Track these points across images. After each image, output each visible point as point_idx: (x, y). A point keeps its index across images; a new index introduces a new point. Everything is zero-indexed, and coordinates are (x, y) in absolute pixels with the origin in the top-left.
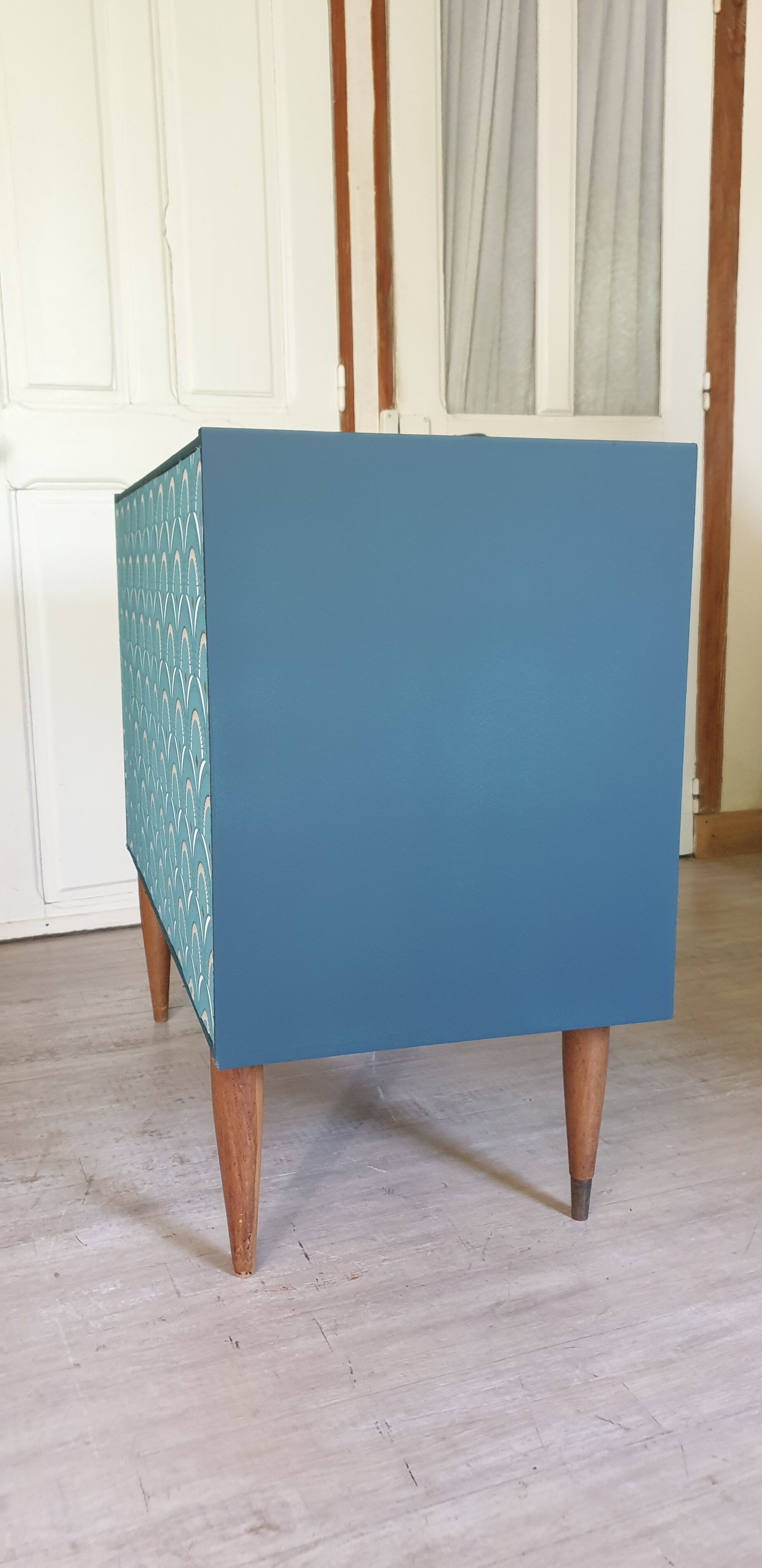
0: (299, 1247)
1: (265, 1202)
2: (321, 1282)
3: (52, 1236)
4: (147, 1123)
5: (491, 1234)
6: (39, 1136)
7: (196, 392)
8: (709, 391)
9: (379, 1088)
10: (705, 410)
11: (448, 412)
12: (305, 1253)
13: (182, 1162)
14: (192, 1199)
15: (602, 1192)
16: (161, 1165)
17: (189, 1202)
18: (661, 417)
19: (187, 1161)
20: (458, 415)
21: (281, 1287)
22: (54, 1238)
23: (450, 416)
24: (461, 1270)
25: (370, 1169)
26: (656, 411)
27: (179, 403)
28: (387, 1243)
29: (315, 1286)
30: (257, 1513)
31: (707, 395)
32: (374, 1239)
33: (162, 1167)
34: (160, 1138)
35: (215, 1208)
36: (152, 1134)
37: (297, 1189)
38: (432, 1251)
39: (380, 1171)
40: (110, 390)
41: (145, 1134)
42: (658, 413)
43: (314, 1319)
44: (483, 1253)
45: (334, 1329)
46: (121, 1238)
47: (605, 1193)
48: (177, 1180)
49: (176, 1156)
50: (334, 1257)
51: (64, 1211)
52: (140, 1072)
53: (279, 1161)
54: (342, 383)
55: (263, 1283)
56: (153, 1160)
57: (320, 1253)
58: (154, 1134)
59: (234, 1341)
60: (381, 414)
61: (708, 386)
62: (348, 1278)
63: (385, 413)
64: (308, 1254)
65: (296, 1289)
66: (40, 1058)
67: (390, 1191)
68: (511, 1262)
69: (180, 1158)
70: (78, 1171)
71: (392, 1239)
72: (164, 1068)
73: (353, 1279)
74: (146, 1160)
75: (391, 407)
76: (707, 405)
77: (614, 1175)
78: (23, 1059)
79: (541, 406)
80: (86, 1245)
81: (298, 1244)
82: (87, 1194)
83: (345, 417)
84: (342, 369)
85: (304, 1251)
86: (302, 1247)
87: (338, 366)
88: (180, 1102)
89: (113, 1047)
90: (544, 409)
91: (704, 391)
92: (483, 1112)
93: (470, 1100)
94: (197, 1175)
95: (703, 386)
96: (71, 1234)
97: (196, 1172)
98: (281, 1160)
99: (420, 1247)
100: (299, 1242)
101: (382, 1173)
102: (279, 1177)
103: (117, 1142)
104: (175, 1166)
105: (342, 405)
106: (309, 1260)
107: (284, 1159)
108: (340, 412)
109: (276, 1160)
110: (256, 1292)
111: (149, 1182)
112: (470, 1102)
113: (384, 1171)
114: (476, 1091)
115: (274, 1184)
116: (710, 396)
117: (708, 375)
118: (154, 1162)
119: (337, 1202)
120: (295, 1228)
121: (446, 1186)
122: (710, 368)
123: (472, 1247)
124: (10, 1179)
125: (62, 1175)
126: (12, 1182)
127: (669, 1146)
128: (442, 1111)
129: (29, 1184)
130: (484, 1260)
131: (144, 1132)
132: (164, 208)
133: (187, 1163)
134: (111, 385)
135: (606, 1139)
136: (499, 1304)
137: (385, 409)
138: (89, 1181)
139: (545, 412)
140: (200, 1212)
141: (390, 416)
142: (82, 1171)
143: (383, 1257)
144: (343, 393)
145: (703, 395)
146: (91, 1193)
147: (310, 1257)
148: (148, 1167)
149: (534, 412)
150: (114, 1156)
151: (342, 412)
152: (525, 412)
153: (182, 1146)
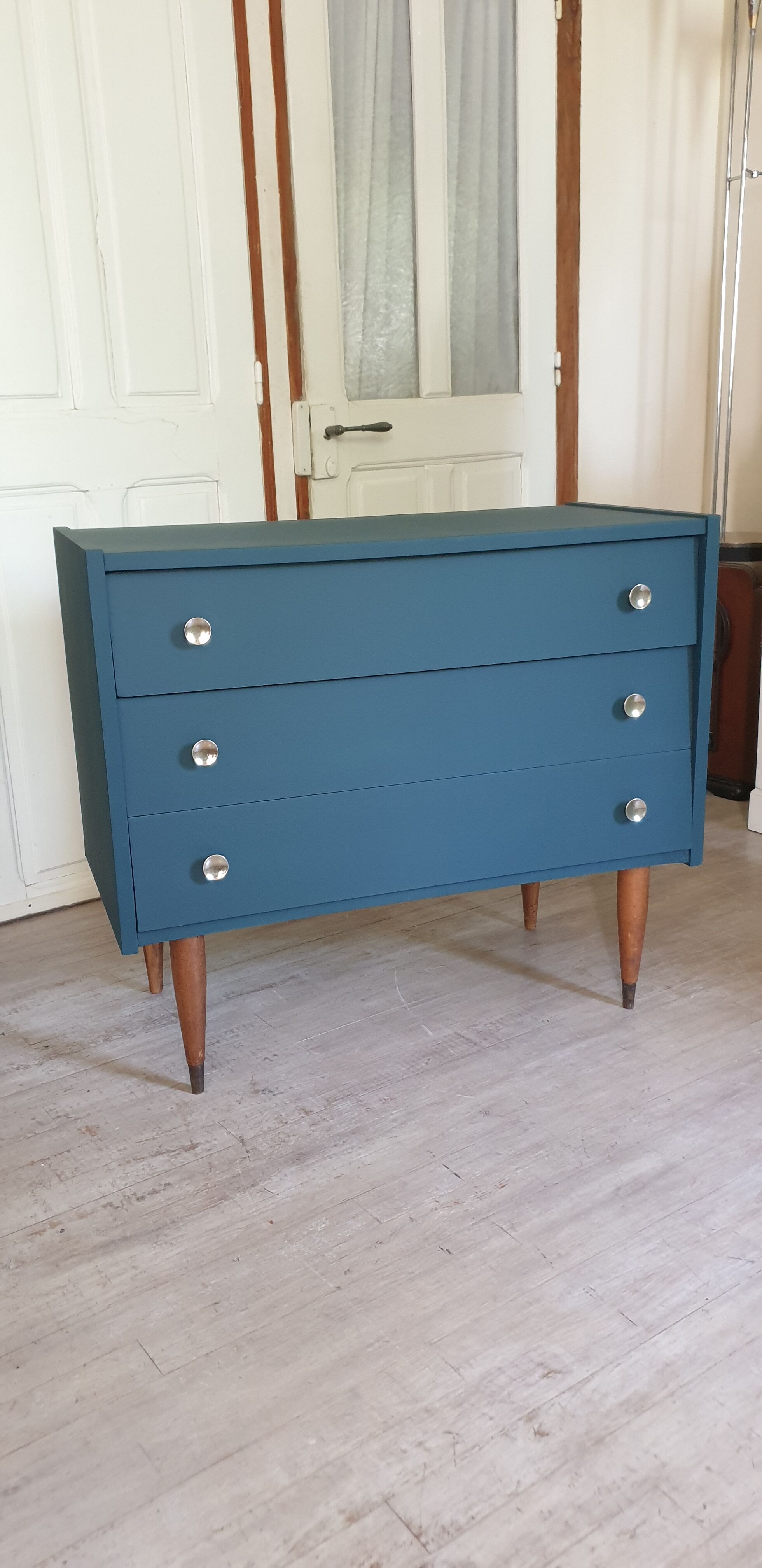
0: (446, 1169)
1: (396, 1136)
2: (480, 1194)
3: (245, 1192)
4: (254, 1084)
5: (583, 1136)
6: (169, 1109)
7: (132, 395)
8: (559, 368)
9: (423, 1026)
10: (557, 386)
11: (349, 399)
12: (453, 1173)
13: (307, 1113)
14: (336, 1143)
15: (644, 1090)
16: (292, 1118)
18: (521, 393)
19: (311, 1112)
20: (357, 402)
21: (453, 1202)
22: (247, 1193)
23: (350, 402)
24: (577, 1168)
25: (460, 1097)
27: (118, 406)
28: (511, 1155)
29: (478, 1197)
30: (540, 1364)
31: (559, 373)
32: (499, 1154)
33: (293, 1120)
34: (274, 1095)
35: (360, 1148)
36: (264, 1093)
38: (547, 1156)
39: (468, 1097)
40: (56, 397)
42: (518, 390)
43: (493, 1223)
44: (585, 1151)
45: (513, 1227)
46: (302, 1184)
47: (646, 1090)
48: (313, 1128)
49: (297, 1108)
50: (477, 1173)
53: (384, 1101)
54: (260, 379)
55: (438, 1201)
56: (281, 1115)
57: (464, 1171)
58: (266, 1093)
59: (445, 1250)
60: (293, 404)
61: (559, 365)
62: (499, 1187)
63: (297, 404)
64: (457, 1173)
65: (464, 1202)
66: (115, 1037)
67: (487, 1113)
68: (609, 1155)
69: (301, 1109)
70: (226, 1134)
71: (512, 1151)
72: (232, 1031)
73: (502, 1187)
74: (276, 1116)
75: (301, 397)
76: (559, 381)
77: (644, 1075)
78: (101, 1040)
79: (425, 389)
80: (278, 1194)
81: (444, 1167)
82: (248, 1152)
83: (263, 410)
84: (259, 364)
85: (451, 1171)
86: (448, 1168)
87: (255, 363)
88: (267, 1060)
90: (428, 392)
91: (556, 368)
93: (501, 1027)
94: (326, 1122)
95: (555, 365)
96: (258, 1187)
97: (324, 1119)
98: (385, 1099)
99: (536, 1154)
100: (443, 1165)
101: (471, 1099)
102: (392, 1114)
104: (303, 1117)
105: (261, 400)
106: (459, 1177)
107: (387, 1098)
108: (258, 405)
109: (380, 1100)
110: (436, 1209)
111: (292, 1134)
112: (502, 1029)
113: (472, 1097)
114: (501, 1019)
115: (394, 1120)
116: (561, 373)
117: (559, 354)
118: (283, 1116)
119: (451, 1128)
120: (433, 1154)
121: (526, 1103)
122: (559, 348)
123: (575, 1148)
124: (173, 1149)
125: (215, 1139)
126: (177, 1152)
127: (672, 1046)
128: (485, 1039)
129: (192, 1151)
130: (589, 1157)
131: (257, 1092)
132: (95, 215)
134: (58, 393)
135: (622, 1046)
137: (295, 400)
138: (242, 1140)
139: (430, 394)
140: (350, 1153)
141: (302, 407)
142: (229, 1133)
143: (514, 1167)
144: (260, 388)
145: (555, 372)
146: (251, 1151)
147: (459, 1175)
148: (282, 1122)
149: (418, 396)
150: (246, 1116)
151: (260, 406)
152: (411, 396)
153: (297, 1099)
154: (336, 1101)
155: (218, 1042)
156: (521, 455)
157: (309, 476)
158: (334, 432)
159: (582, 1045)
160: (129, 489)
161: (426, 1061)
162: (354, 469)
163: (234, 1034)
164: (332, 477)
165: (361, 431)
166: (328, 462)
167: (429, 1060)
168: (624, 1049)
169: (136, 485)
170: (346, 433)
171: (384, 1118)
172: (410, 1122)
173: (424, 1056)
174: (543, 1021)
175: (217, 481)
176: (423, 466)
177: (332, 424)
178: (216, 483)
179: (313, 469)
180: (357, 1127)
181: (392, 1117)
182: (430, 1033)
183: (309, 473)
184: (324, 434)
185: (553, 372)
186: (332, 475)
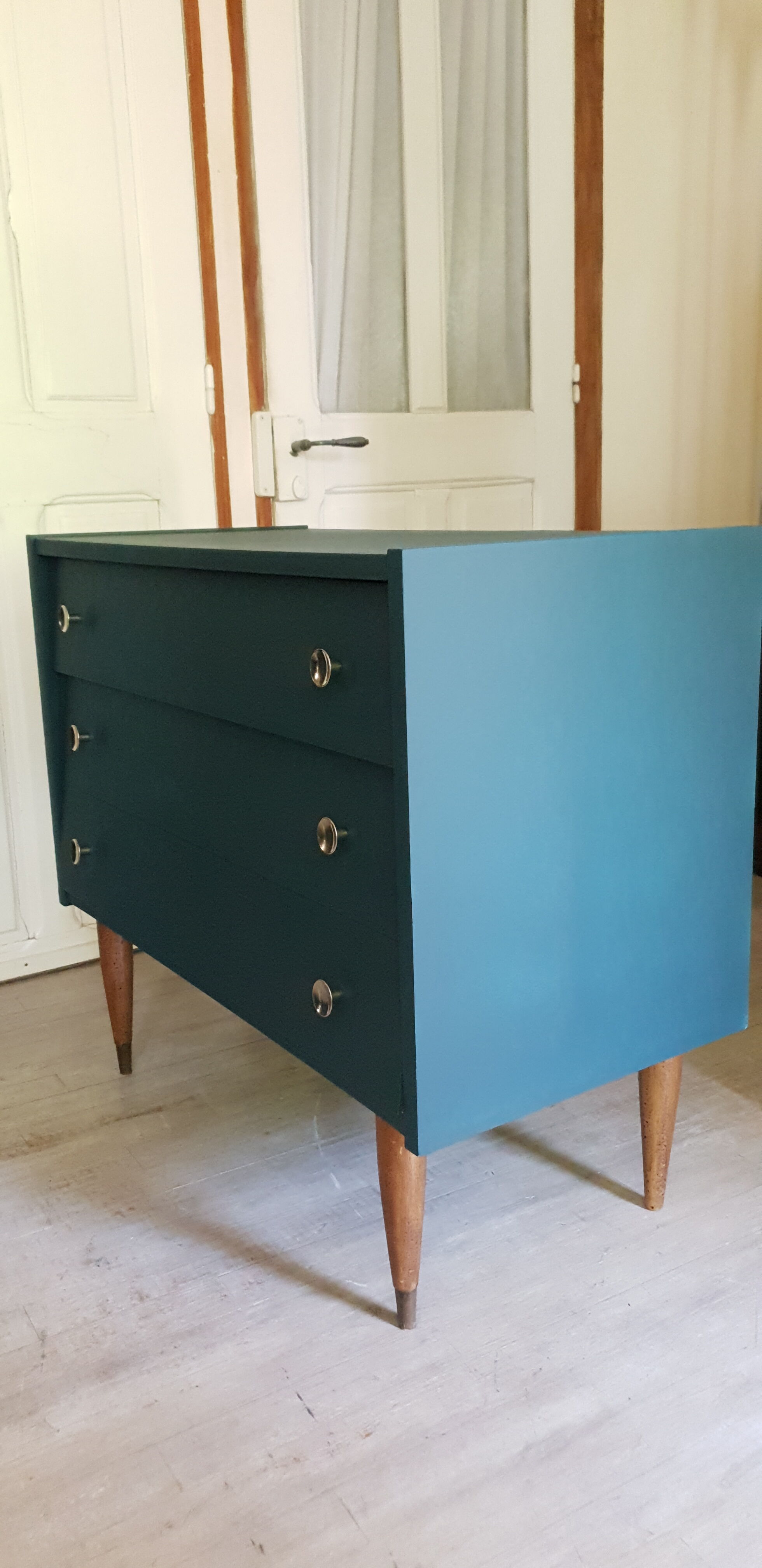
0: (298, 1400)
1: (246, 1343)
2: (333, 1446)
4: (89, 1250)
5: (497, 1355)
7: (52, 398)
8: (579, 383)
9: (332, 1174)
10: (575, 403)
11: (322, 411)
12: (306, 1408)
13: (141, 1299)
14: (164, 1348)
15: (595, 1284)
16: (120, 1306)
17: (162, 1353)
18: (532, 410)
20: (331, 415)
21: (292, 1459)
23: (324, 416)
24: (477, 1408)
26: (528, 406)
27: (34, 411)
28: (391, 1382)
29: (329, 1452)
31: (577, 388)
34: (109, 1269)
35: (194, 1358)
36: (98, 1264)
37: (277, 1321)
38: (441, 1386)
41: (91, 1265)
42: (530, 407)
43: (338, 1499)
44: (495, 1381)
45: (364, 1511)
46: (97, 1414)
47: (597, 1285)
48: (141, 1323)
49: (132, 1290)
50: (339, 1409)
51: (22, 1385)
52: (65, 1180)
53: (248, 1285)
54: (211, 384)
55: (271, 1456)
56: (108, 1300)
57: (323, 1405)
58: (101, 1264)
59: (257, 1544)
60: (253, 415)
61: (577, 378)
62: (362, 1436)
63: (258, 415)
64: (311, 1409)
65: (307, 1459)
68: (526, 1389)
69: (137, 1292)
70: (25, 1326)
72: (90, 1171)
73: (367, 1435)
74: (100, 1301)
75: (262, 407)
76: (577, 398)
77: (601, 1261)
79: (416, 402)
80: (58, 1431)
81: (297, 1397)
82: (43, 1356)
83: (215, 420)
84: (210, 369)
85: (305, 1404)
86: (302, 1400)
87: (206, 366)
88: (119, 1215)
89: (25, 1148)
90: (419, 406)
91: (574, 383)
92: (448, 1195)
94: (162, 1315)
95: (573, 378)
96: (37, 1418)
97: (161, 1310)
98: (250, 1283)
99: (427, 1383)
100: (296, 1393)
102: (253, 1306)
103: (61, 1278)
104: (134, 1305)
105: (212, 409)
106: (313, 1416)
108: (209, 415)
109: (244, 1284)
110: (265, 1470)
111: (111, 1331)
112: (432, 1182)
113: (365, 1286)
116: (580, 388)
117: (578, 367)
118: (109, 1302)
120: (288, 1375)
122: (578, 360)
123: (481, 1375)
125: (9, 1334)
130: (498, 1391)
131: (88, 1262)
133: (148, 1299)
135: (581, 1215)
136: (528, 1448)
137: (256, 411)
138: (42, 1338)
139: (419, 409)
140: (177, 1366)
141: (263, 418)
142: (31, 1325)
143: (391, 1402)
144: (211, 395)
145: (573, 387)
146: (48, 1355)
147: (314, 1412)
148: (105, 1311)
149: (408, 410)
150: (62, 1300)
151: (212, 415)
152: (399, 410)
153: (137, 1277)
154: (185, 1282)
155: (68, 1185)
156: (532, 481)
157: (273, 498)
158: (301, 447)
159: (529, 1210)
160: (47, 508)
161: (321, 1227)
162: (329, 492)
163: (90, 1175)
164: (299, 500)
165: (330, 447)
166: (295, 482)
167: (324, 1225)
168: (583, 1219)
169: (56, 502)
170: (313, 448)
171: (239, 1311)
172: (272, 1320)
173: (319, 1220)
174: (486, 1173)
175: (158, 500)
176: (414, 490)
177: (300, 438)
178: (156, 502)
179: (276, 489)
180: (201, 1324)
181: (250, 1312)
182: (337, 1185)
183: (271, 493)
184: (291, 450)
185: (571, 388)
186: (299, 496)
